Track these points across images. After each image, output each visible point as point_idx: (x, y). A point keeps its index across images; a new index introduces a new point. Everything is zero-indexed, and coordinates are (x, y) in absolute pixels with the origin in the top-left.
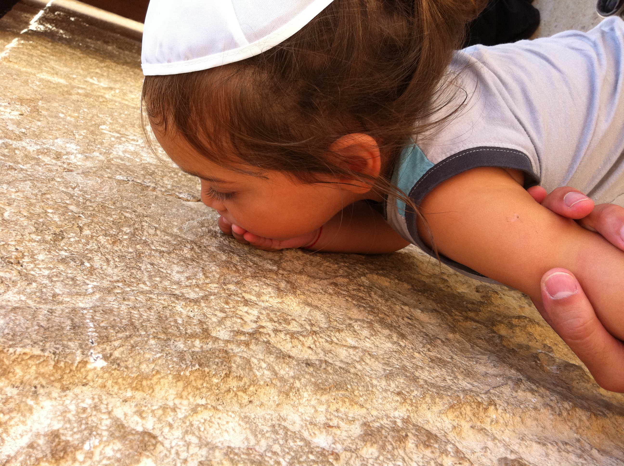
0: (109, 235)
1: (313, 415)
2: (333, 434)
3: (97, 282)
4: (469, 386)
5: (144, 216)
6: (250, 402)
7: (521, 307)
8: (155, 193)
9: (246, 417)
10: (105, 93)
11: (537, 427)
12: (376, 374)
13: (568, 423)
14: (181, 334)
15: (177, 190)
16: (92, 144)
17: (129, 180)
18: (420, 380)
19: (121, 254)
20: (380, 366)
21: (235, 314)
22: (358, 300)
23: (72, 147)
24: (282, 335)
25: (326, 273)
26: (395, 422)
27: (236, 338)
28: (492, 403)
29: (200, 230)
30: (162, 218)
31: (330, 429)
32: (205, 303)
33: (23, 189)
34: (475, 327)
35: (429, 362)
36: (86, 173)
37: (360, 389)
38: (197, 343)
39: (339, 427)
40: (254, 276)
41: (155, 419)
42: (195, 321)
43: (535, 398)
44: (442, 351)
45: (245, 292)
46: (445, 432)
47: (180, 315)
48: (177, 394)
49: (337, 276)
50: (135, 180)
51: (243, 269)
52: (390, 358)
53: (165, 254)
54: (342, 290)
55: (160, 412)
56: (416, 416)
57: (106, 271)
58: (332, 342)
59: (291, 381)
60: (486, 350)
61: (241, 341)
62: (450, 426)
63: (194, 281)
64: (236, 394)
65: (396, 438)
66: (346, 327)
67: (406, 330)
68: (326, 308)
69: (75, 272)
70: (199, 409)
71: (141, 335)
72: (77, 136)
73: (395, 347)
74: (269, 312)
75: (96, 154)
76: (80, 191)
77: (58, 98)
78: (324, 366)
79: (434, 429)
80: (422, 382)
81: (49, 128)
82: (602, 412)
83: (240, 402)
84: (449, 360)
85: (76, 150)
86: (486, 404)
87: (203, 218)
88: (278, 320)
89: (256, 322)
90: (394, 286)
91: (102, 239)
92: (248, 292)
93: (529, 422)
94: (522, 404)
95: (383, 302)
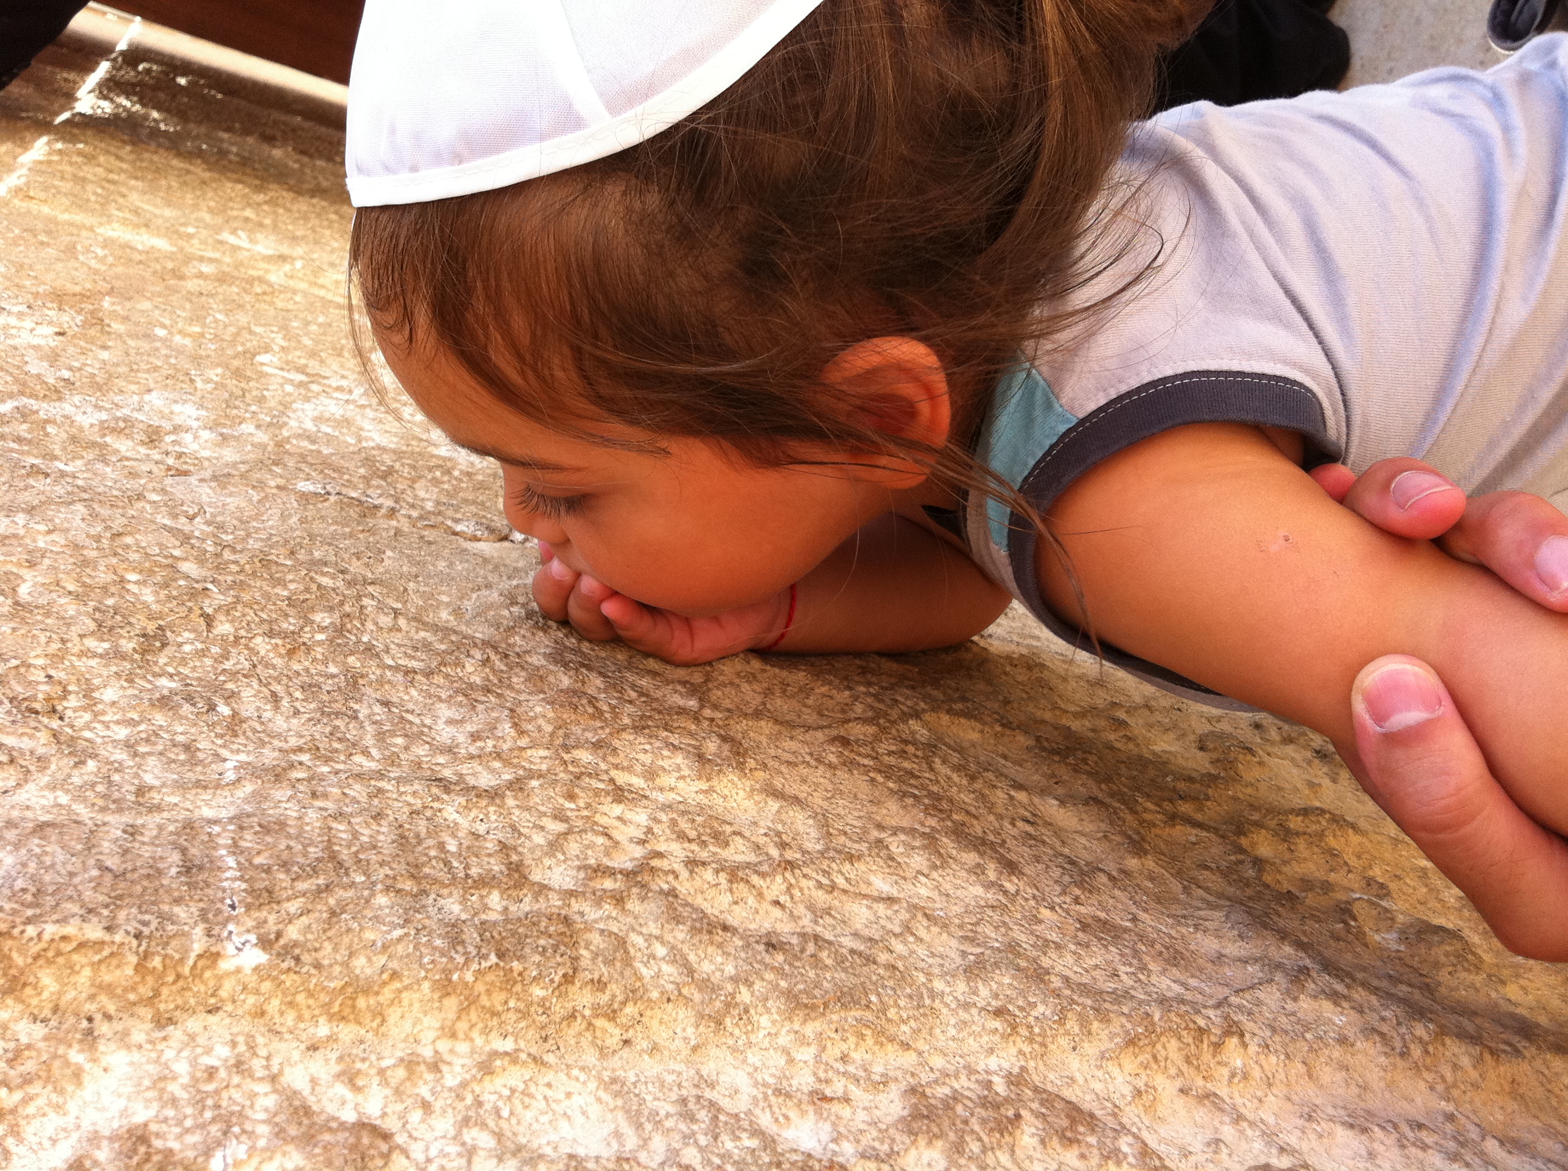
0: (279, 633)
1: (783, 1070)
2: (833, 1118)
3: (249, 753)
4: (1177, 988)
5: (365, 582)
6: (626, 1042)
7: (1311, 785)
8: (394, 523)
9: (614, 1081)
10: (267, 271)
11: (1348, 1085)
12: (942, 965)
13: (1426, 1075)
14: (454, 878)
15: (450, 513)
16: (237, 403)
17: (328, 493)
18: (1053, 978)
19: (307, 680)
20: (954, 943)
21: (591, 825)
22: (900, 780)
23: (187, 413)
24: (708, 875)
25: (821, 714)
26: (989, 1085)
27: (592, 884)
28: (1234, 1029)
29: (506, 613)
30: (412, 585)
31: (826, 1106)
32: (516, 798)
33: (66, 525)
34: (1193, 839)
35: (1077, 930)
36: (221, 479)
37: (902, 1003)
38: (495, 899)
39: (847, 1100)
40: (639, 728)
41: (388, 1092)
42: (490, 846)
43: (1342, 1014)
44: (1111, 901)
45: (616, 767)
46: (1116, 1106)
47: (453, 829)
48: (442, 1028)
49: (849, 721)
50: (344, 491)
51: (613, 708)
52: (977, 924)
53: (418, 677)
54: (860, 755)
55: (401, 1073)
56: (1041, 1067)
57: (271, 725)
58: (833, 888)
59: (730, 987)
60: (1220, 896)
61: (604, 891)
62: (1127, 1090)
63: (490, 743)
64: (590, 1024)
65: (992, 1125)
66: (869, 849)
67: (1019, 852)
68: (820, 802)
69: (193, 730)
70: (498, 1063)
71: (353, 884)
72: (199, 384)
73: (991, 896)
74: (675, 816)
75: (248, 428)
76: (208, 523)
77: (151, 289)
78: (811, 948)
79: (1088, 1098)
80: (1056, 982)
81: (130, 364)
82: (1510, 1045)
83: (599, 1043)
84: (1128, 924)
85: (197, 419)
86: (1218, 1032)
87: (515, 582)
88: (699, 836)
89: (642, 842)
90: (992, 741)
91: (261, 644)
92: (623, 769)
93: (1327, 1075)
94: (1308, 1030)
95: (965, 782)
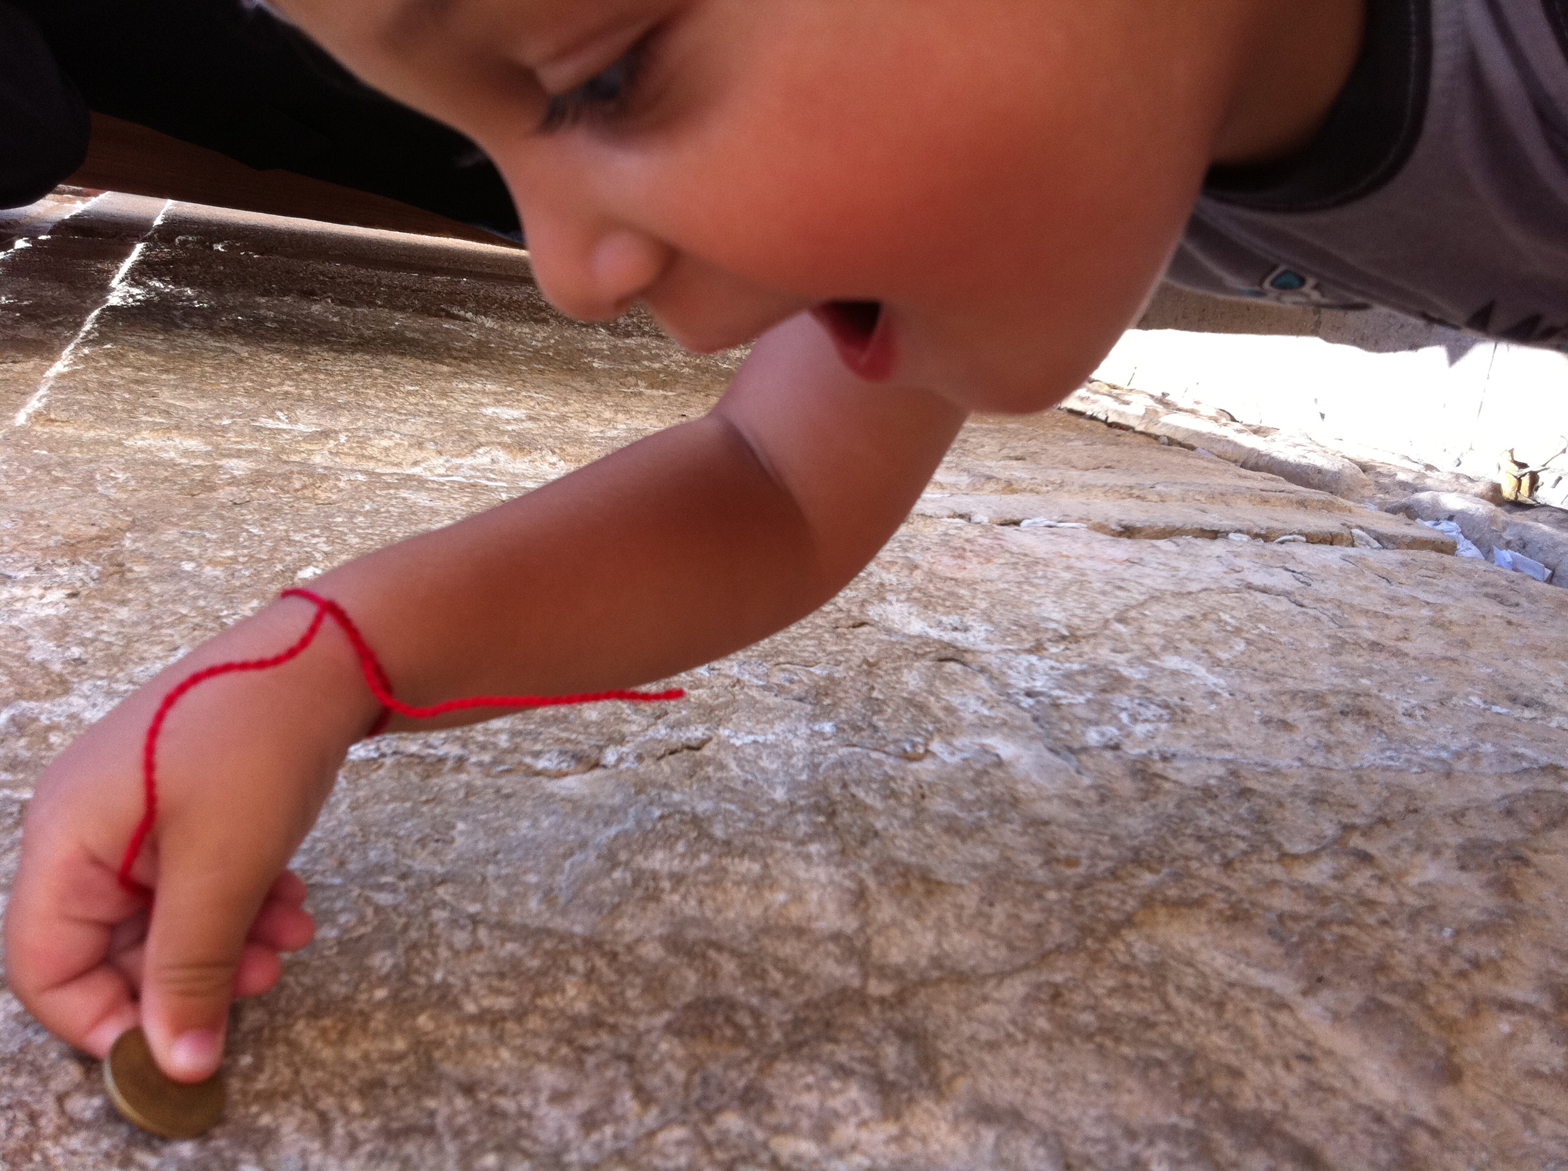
0: (328, 1006)
5: (434, 883)
8: (463, 777)
10: (311, 452)
15: (526, 745)
17: (383, 755)
22: (1134, 1039)
29: (607, 883)
30: (491, 869)
53: (511, 1026)
77: (179, 511)
81: (152, 620)
